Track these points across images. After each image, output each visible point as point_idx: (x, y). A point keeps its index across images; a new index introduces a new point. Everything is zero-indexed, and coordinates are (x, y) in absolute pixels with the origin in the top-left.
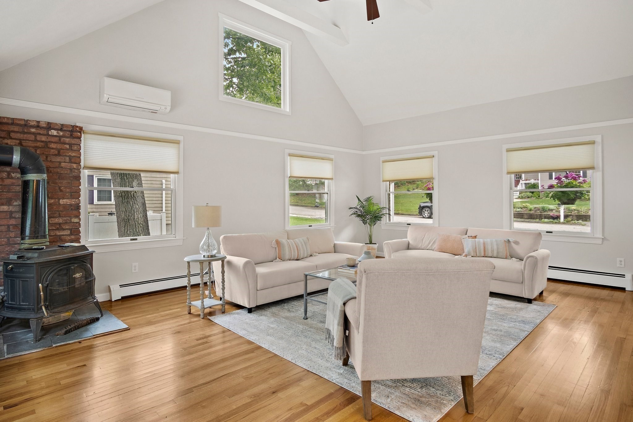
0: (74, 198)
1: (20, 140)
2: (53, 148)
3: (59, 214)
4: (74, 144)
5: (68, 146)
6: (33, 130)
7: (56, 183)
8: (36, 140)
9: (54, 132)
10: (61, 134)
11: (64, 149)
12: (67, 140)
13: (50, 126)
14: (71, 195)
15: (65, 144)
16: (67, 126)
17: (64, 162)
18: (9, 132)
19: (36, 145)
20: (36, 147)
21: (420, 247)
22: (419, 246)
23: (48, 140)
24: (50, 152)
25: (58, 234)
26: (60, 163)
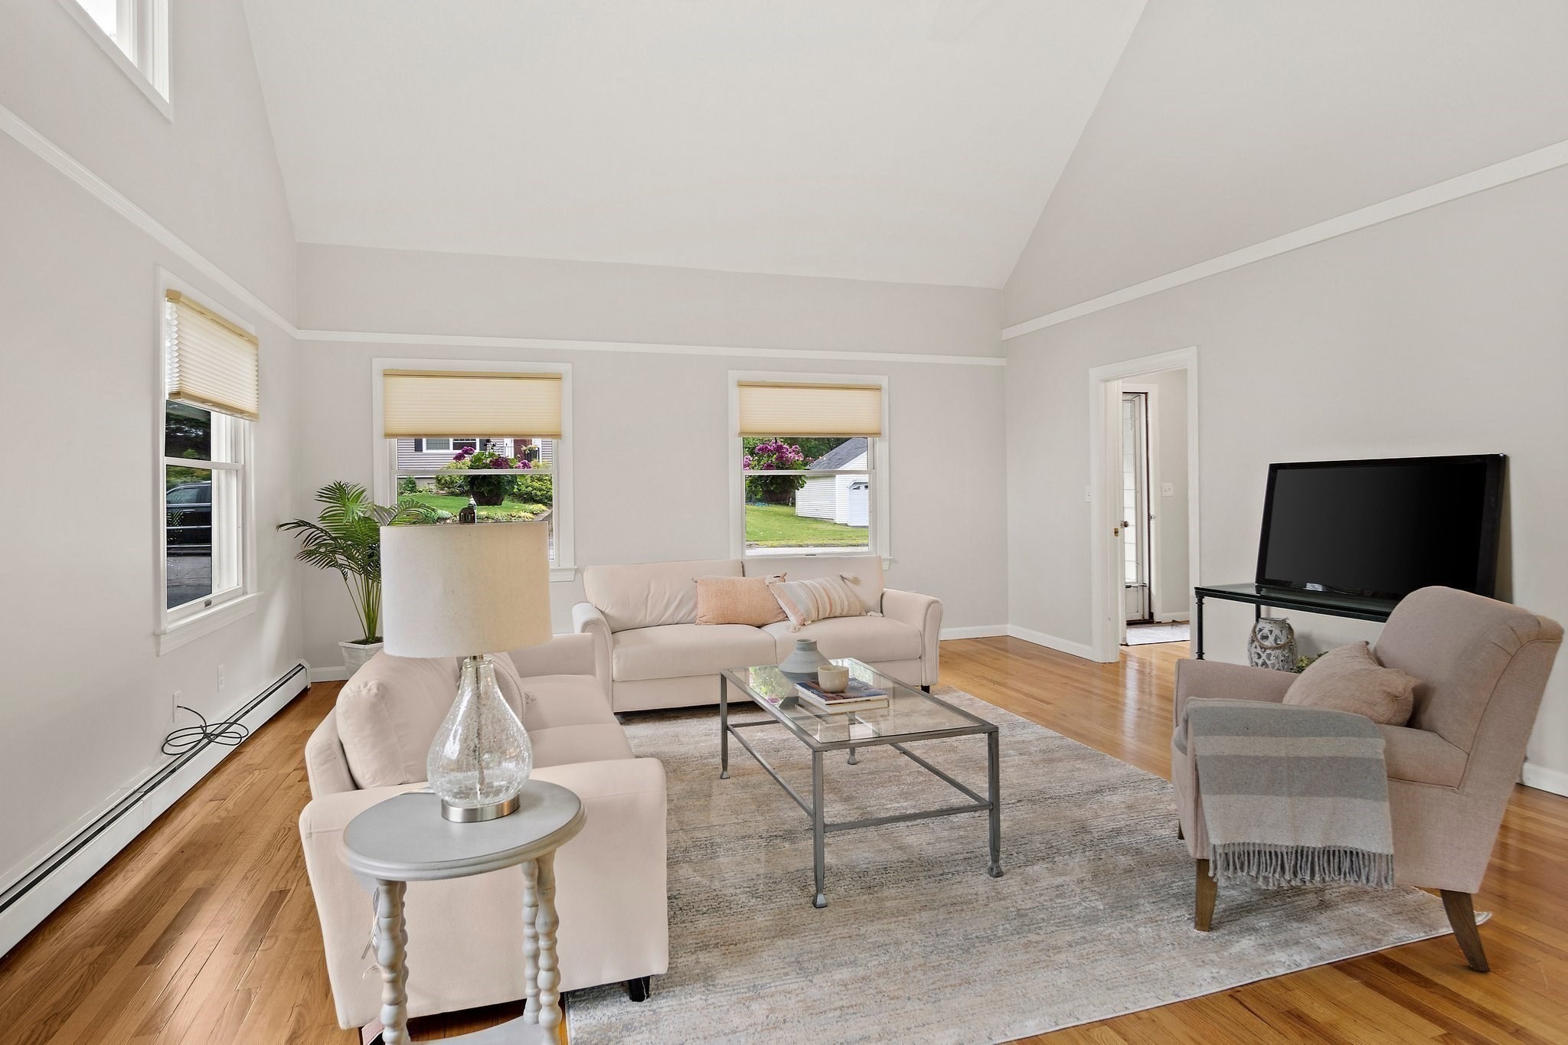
21: (641, 621)
22: (639, 619)
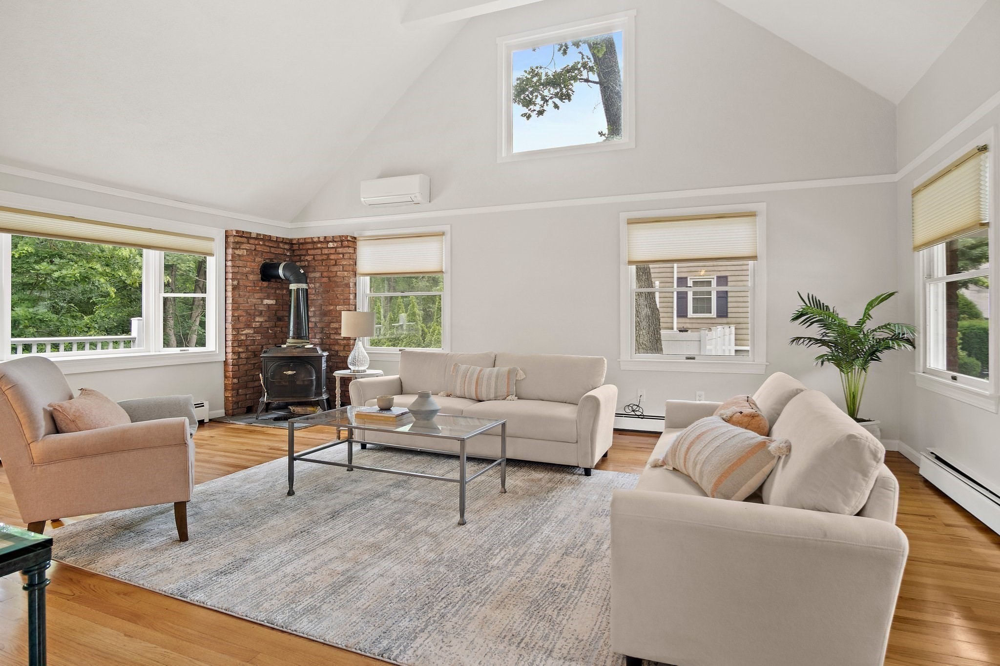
0: (346, 305)
1: (314, 255)
2: (332, 260)
3: (337, 319)
4: (345, 253)
5: (341, 256)
6: (319, 245)
7: (334, 291)
8: (322, 254)
9: (331, 245)
10: (336, 245)
11: (339, 259)
12: (340, 250)
13: (326, 240)
14: (344, 302)
15: (340, 254)
16: (336, 237)
17: (340, 271)
18: (307, 250)
19: (322, 258)
20: (323, 260)
23: (329, 252)
24: (330, 263)
25: (336, 338)
26: (337, 271)
